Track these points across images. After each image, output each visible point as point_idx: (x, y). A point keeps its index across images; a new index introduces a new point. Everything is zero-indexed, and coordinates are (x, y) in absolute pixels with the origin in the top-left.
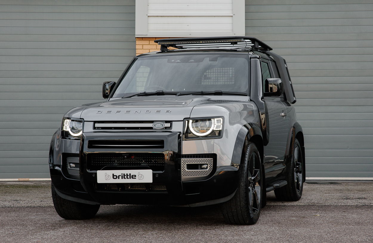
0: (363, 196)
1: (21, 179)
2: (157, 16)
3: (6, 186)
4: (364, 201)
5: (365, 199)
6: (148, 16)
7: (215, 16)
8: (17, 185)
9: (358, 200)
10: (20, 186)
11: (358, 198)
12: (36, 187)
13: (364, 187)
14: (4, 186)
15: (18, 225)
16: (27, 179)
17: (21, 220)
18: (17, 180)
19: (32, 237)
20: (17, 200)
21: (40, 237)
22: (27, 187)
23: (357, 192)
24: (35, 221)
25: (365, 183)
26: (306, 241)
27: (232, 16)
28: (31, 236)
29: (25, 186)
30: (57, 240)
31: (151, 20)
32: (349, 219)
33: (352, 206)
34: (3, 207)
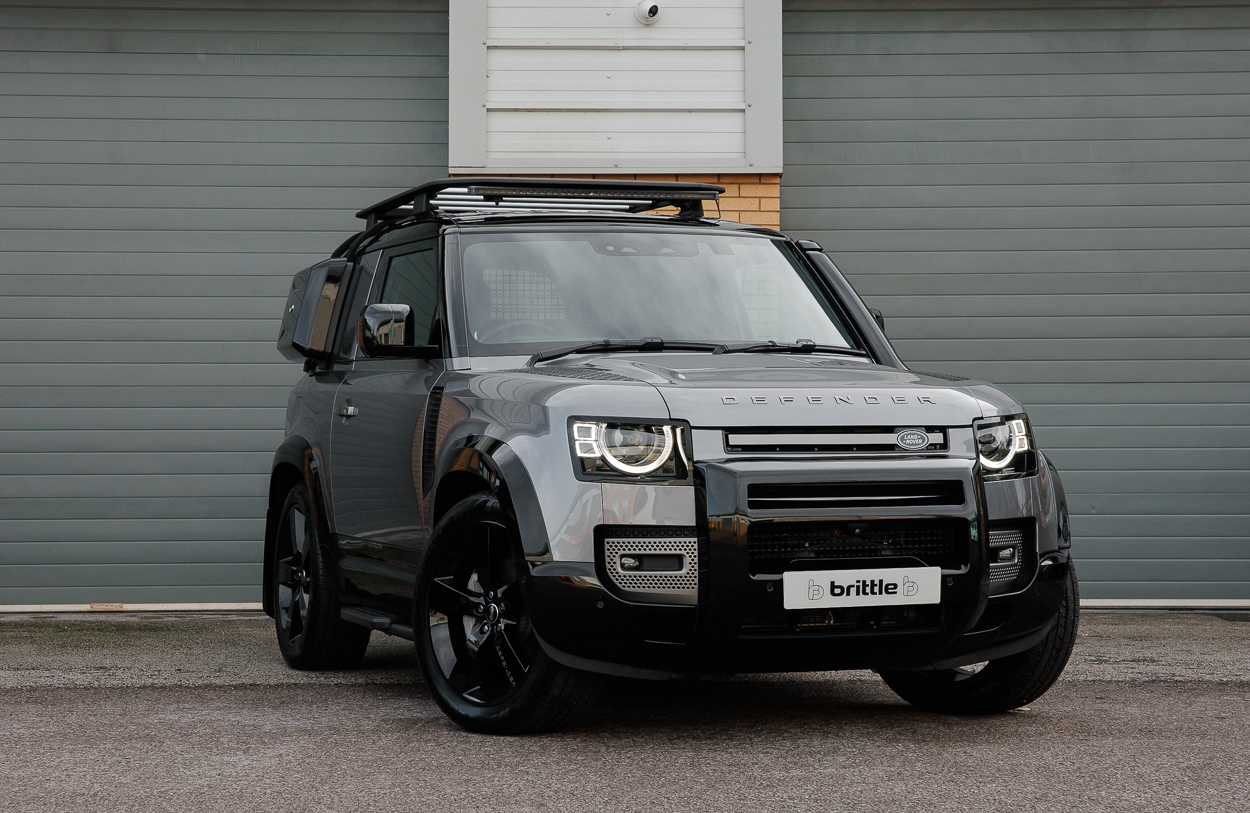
0: (1148, 654)
1: (98, 607)
2: (516, 110)
3: (59, 627)
4: (1151, 668)
5: (1154, 661)
6: (488, 110)
7: (691, 111)
8: (90, 622)
9: (1135, 665)
10: (102, 628)
11: (1134, 661)
12: (150, 630)
13: (1144, 628)
14: (49, 625)
15: (136, 739)
16: (115, 607)
17: (140, 724)
18: (86, 607)
19: (188, 773)
20: (104, 668)
21: (214, 773)
22: (122, 628)
23: (1126, 641)
24: (181, 728)
25: (1143, 615)
26: (1005, 781)
27: (743, 111)
28: (185, 769)
29: (115, 626)
30: (268, 781)
31: (499, 121)
32: (1119, 719)
33: (1119, 681)
34: (68, 688)
